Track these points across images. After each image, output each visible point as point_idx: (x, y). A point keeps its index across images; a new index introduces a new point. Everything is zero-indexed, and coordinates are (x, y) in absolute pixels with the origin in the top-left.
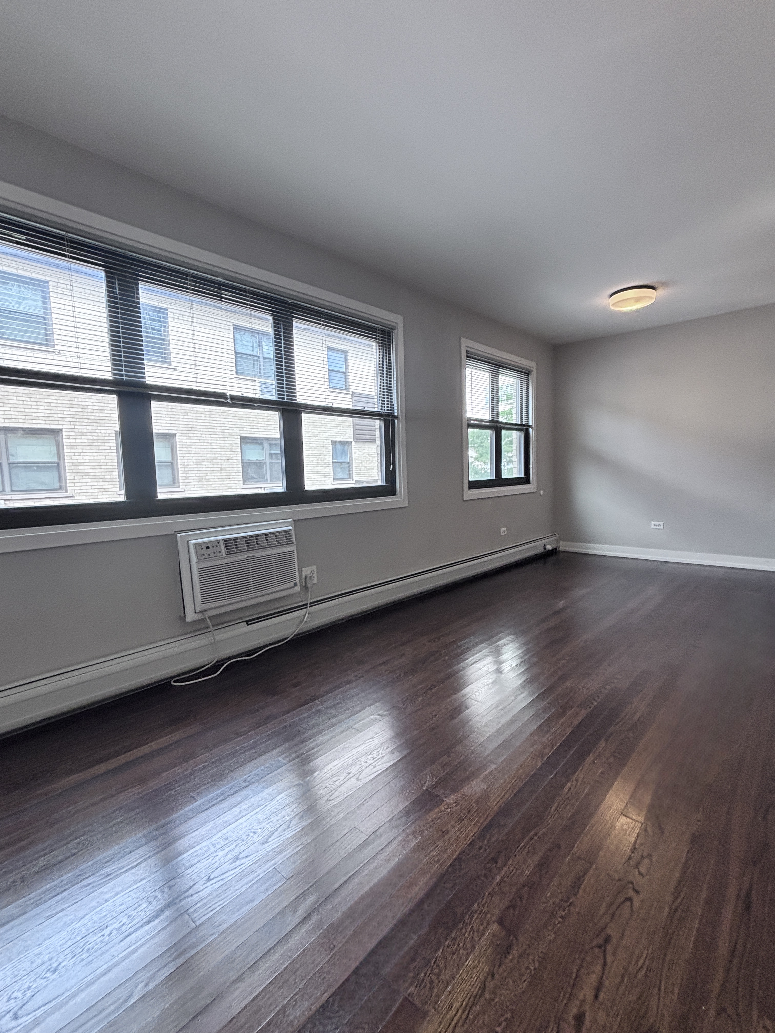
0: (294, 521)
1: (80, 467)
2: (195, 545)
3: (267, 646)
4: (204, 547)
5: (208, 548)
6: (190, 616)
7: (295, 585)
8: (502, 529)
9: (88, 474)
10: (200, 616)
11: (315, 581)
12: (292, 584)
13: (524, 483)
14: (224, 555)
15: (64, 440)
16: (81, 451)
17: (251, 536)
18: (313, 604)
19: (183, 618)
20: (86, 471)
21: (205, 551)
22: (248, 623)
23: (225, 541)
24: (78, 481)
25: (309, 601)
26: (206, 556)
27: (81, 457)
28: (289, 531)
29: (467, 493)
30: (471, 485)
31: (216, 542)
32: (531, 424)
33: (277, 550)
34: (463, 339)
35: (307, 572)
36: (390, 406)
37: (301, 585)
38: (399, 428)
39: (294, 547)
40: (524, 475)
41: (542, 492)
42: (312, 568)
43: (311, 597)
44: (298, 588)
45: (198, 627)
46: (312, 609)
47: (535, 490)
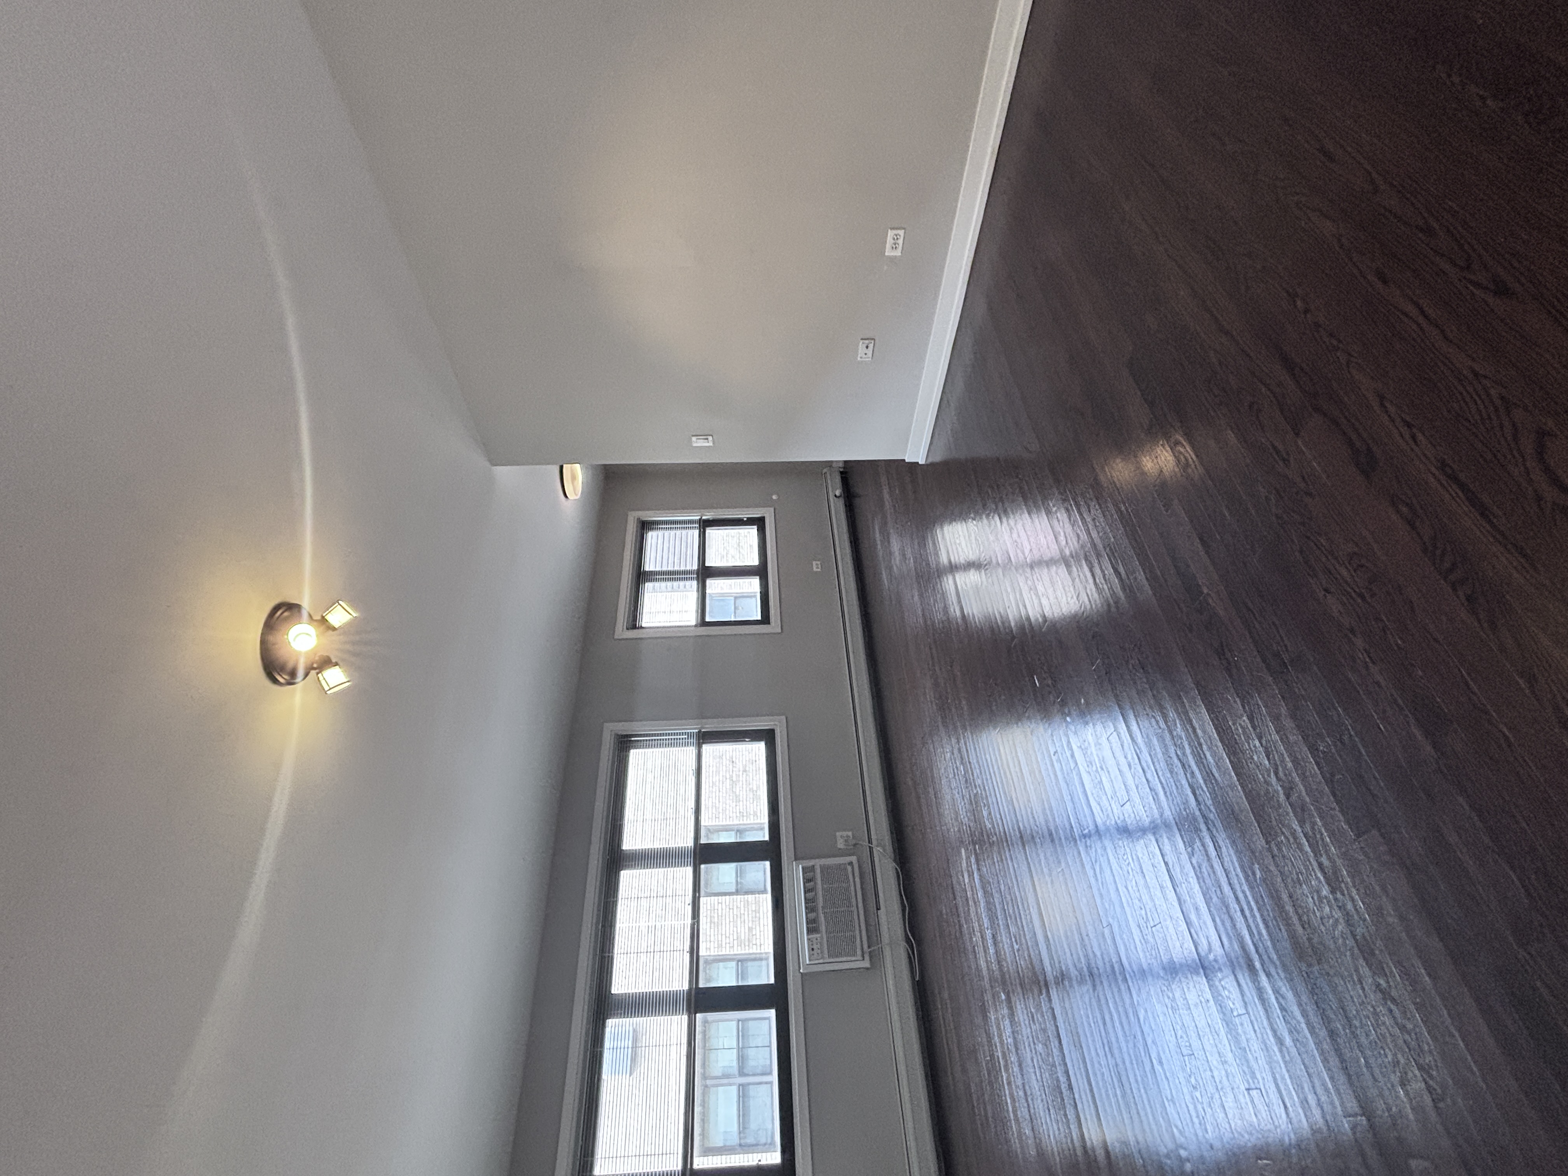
0: (796, 860)
1: (743, 938)
2: (810, 960)
3: (901, 896)
4: (812, 952)
5: (813, 949)
6: (866, 964)
7: (851, 863)
8: (815, 569)
9: (750, 929)
10: (867, 957)
11: (850, 834)
12: (849, 868)
13: (764, 524)
14: (818, 935)
15: (712, 954)
16: (724, 937)
17: (806, 908)
18: (870, 841)
19: (867, 969)
20: (747, 931)
21: (815, 952)
22: (878, 909)
23: (808, 933)
24: (758, 941)
25: (867, 844)
26: (819, 951)
27: (731, 937)
28: (803, 868)
29: (775, 626)
30: (766, 619)
31: (809, 939)
32: (698, 518)
33: (819, 882)
34: (616, 637)
35: (841, 844)
36: (690, 735)
37: (853, 854)
38: (711, 726)
39: (818, 863)
40: (755, 527)
41: (774, 497)
42: (839, 838)
43: (864, 841)
44: (854, 859)
45: (875, 957)
46: (874, 842)
47: (772, 509)
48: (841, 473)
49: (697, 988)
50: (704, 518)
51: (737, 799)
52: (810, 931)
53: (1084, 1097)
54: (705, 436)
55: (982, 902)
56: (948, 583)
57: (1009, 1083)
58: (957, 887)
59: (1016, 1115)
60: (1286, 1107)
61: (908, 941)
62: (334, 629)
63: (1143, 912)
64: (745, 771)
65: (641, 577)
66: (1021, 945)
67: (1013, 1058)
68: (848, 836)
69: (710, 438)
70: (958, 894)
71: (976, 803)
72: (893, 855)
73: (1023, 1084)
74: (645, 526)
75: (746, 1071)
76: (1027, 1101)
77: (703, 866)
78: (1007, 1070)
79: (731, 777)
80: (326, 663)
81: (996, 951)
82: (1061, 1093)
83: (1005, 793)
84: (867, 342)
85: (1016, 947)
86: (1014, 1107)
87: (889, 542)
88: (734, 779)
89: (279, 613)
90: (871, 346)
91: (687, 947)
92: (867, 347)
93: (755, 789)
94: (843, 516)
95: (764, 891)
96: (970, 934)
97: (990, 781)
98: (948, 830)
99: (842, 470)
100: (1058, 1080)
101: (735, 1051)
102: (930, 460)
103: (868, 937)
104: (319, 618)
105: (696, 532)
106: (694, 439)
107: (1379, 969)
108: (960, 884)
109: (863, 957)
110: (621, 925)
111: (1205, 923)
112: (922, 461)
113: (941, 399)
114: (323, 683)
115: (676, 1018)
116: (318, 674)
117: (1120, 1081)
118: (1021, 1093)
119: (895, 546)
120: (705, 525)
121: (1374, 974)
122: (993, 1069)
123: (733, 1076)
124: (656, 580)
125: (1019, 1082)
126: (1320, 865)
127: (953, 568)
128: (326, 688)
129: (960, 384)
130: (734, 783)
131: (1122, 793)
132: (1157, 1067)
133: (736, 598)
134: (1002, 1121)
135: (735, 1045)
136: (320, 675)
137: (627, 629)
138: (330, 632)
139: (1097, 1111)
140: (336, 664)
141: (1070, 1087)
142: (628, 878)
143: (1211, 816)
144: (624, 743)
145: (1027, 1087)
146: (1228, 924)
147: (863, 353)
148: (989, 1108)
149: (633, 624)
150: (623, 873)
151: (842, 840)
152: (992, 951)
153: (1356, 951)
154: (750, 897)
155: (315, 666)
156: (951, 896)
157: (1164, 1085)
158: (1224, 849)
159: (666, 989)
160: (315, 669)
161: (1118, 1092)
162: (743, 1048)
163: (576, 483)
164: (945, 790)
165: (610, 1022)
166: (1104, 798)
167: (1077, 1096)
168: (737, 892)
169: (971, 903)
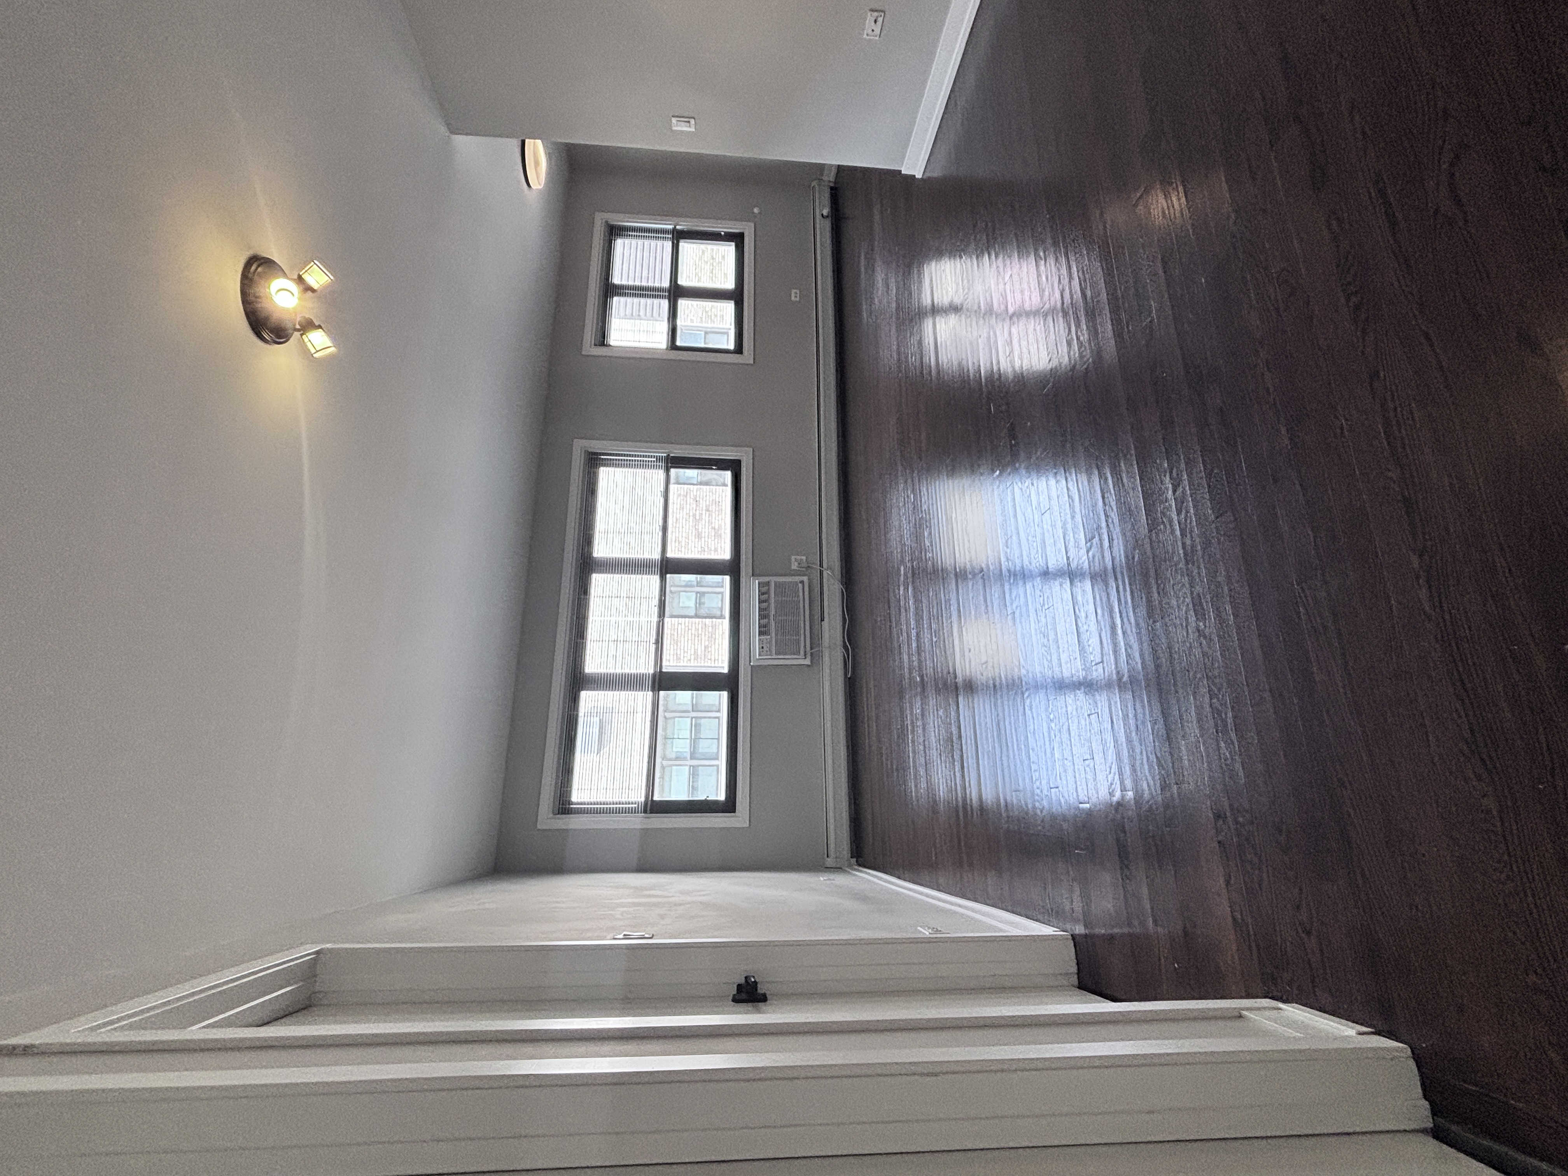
0: (753, 575)
2: (760, 655)
3: (843, 611)
4: (762, 650)
5: (763, 648)
6: (807, 662)
7: (802, 583)
8: (793, 298)
10: (808, 657)
11: (804, 558)
12: (800, 585)
13: (743, 241)
14: (768, 637)
17: (759, 615)
18: (821, 565)
19: (808, 666)
21: (764, 650)
22: (822, 620)
23: (759, 635)
25: (818, 567)
26: (768, 650)
28: (759, 584)
29: (748, 356)
30: (739, 349)
31: (760, 640)
32: (671, 227)
33: (772, 595)
34: (583, 353)
35: (795, 566)
36: (658, 459)
37: (804, 575)
38: (679, 451)
39: (773, 579)
40: (733, 244)
41: (756, 210)
42: (793, 560)
43: (816, 564)
44: (805, 579)
45: (815, 657)
46: (825, 565)
47: (752, 225)
48: (832, 188)
49: (661, 671)
50: (678, 227)
51: (699, 536)
52: (761, 633)
53: (969, 741)
54: (686, 118)
55: (912, 610)
56: (928, 325)
57: (913, 742)
58: (892, 599)
59: (914, 762)
60: (1112, 722)
61: (845, 647)
62: (313, 290)
63: (1042, 599)
64: (707, 510)
65: (610, 290)
66: (939, 638)
67: (919, 723)
68: (802, 560)
69: (692, 121)
70: (893, 605)
71: (920, 525)
72: (840, 577)
73: (924, 741)
74: (614, 232)
75: (697, 756)
76: (925, 752)
77: (668, 576)
78: (913, 731)
79: (694, 515)
80: (308, 326)
81: (918, 646)
82: (952, 742)
83: (946, 514)
84: (876, 14)
85: (934, 640)
86: (914, 757)
87: (873, 271)
88: (698, 518)
89: (253, 268)
90: (880, 20)
91: (653, 640)
92: (875, 21)
93: (717, 527)
94: (828, 242)
95: (722, 617)
96: (898, 634)
97: (935, 506)
98: (892, 552)
99: (832, 185)
100: (951, 733)
101: (688, 741)
102: (928, 174)
103: (811, 644)
104: (296, 277)
105: (668, 245)
106: (674, 120)
107: (1201, 614)
108: (895, 597)
109: (805, 655)
110: (594, 618)
111: (1087, 601)
112: (919, 176)
113: (949, 98)
114: (309, 344)
115: (641, 694)
116: (302, 335)
117: (998, 724)
118: (921, 747)
119: (880, 277)
120: (678, 236)
121: (1197, 619)
122: (903, 733)
123: (685, 759)
124: (625, 295)
125: (921, 740)
126: (1184, 544)
127: (935, 310)
128: (313, 351)
129: (971, 78)
130: (697, 521)
131: (1045, 504)
132: (1028, 712)
133: (706, 333)
134: (902, 768)
135: (689, 737)
136: (304, 337)
137: (595, 345)
138: (310, 293)
139: (977, 752)
140: (320, 327)
141: (960, 737)
142: (598, 582)
143: (1112, 515)
144: (594, 461)
145: (926, 743)
146: (1104, 599)
147: (870, 28)
148: (895, 762)
149: (602, 340)
150: (594, 576)
151: (796, 564)
152: (914, 645)
153: (1191, 606)
154: (708, 621)
155: (298, 327)
156: (886, 607)
157: (1030, 723)
158: (1115, 542)
159: (633, 671)
160: (298, 330)
161: (995, 733)
162: (695, 739)
163: (539, 168)
164: (894, 517)
165: (583, 694)
166: (1029, 510)
167: (964, 742)
168: (697, 616)
169: (903, 610)
